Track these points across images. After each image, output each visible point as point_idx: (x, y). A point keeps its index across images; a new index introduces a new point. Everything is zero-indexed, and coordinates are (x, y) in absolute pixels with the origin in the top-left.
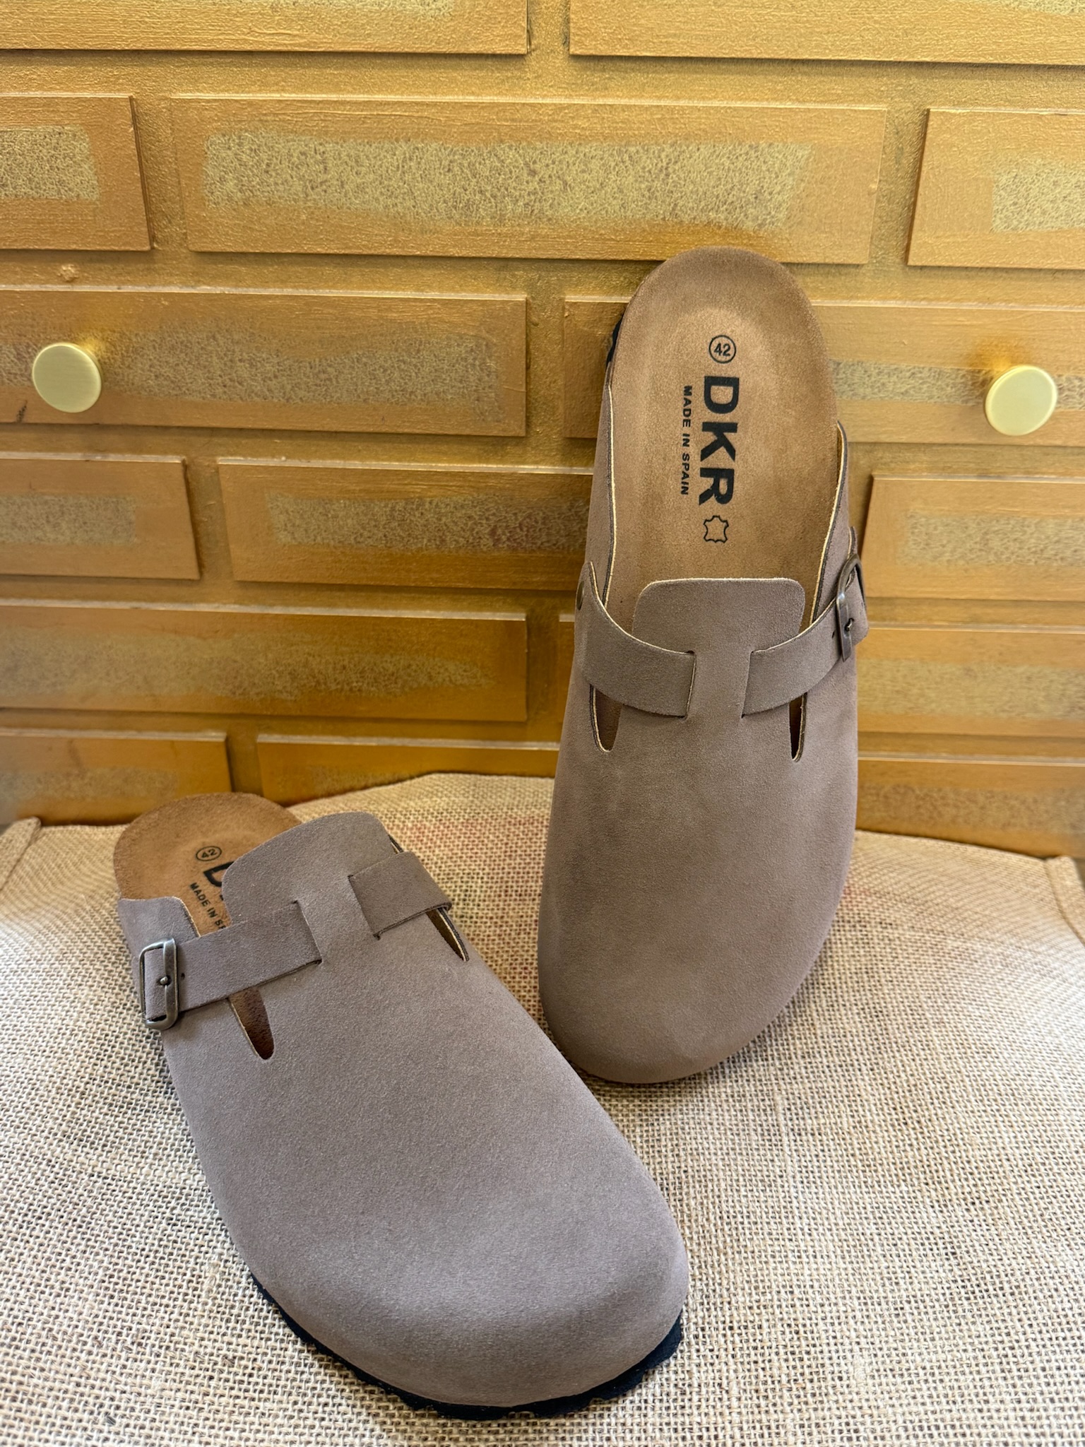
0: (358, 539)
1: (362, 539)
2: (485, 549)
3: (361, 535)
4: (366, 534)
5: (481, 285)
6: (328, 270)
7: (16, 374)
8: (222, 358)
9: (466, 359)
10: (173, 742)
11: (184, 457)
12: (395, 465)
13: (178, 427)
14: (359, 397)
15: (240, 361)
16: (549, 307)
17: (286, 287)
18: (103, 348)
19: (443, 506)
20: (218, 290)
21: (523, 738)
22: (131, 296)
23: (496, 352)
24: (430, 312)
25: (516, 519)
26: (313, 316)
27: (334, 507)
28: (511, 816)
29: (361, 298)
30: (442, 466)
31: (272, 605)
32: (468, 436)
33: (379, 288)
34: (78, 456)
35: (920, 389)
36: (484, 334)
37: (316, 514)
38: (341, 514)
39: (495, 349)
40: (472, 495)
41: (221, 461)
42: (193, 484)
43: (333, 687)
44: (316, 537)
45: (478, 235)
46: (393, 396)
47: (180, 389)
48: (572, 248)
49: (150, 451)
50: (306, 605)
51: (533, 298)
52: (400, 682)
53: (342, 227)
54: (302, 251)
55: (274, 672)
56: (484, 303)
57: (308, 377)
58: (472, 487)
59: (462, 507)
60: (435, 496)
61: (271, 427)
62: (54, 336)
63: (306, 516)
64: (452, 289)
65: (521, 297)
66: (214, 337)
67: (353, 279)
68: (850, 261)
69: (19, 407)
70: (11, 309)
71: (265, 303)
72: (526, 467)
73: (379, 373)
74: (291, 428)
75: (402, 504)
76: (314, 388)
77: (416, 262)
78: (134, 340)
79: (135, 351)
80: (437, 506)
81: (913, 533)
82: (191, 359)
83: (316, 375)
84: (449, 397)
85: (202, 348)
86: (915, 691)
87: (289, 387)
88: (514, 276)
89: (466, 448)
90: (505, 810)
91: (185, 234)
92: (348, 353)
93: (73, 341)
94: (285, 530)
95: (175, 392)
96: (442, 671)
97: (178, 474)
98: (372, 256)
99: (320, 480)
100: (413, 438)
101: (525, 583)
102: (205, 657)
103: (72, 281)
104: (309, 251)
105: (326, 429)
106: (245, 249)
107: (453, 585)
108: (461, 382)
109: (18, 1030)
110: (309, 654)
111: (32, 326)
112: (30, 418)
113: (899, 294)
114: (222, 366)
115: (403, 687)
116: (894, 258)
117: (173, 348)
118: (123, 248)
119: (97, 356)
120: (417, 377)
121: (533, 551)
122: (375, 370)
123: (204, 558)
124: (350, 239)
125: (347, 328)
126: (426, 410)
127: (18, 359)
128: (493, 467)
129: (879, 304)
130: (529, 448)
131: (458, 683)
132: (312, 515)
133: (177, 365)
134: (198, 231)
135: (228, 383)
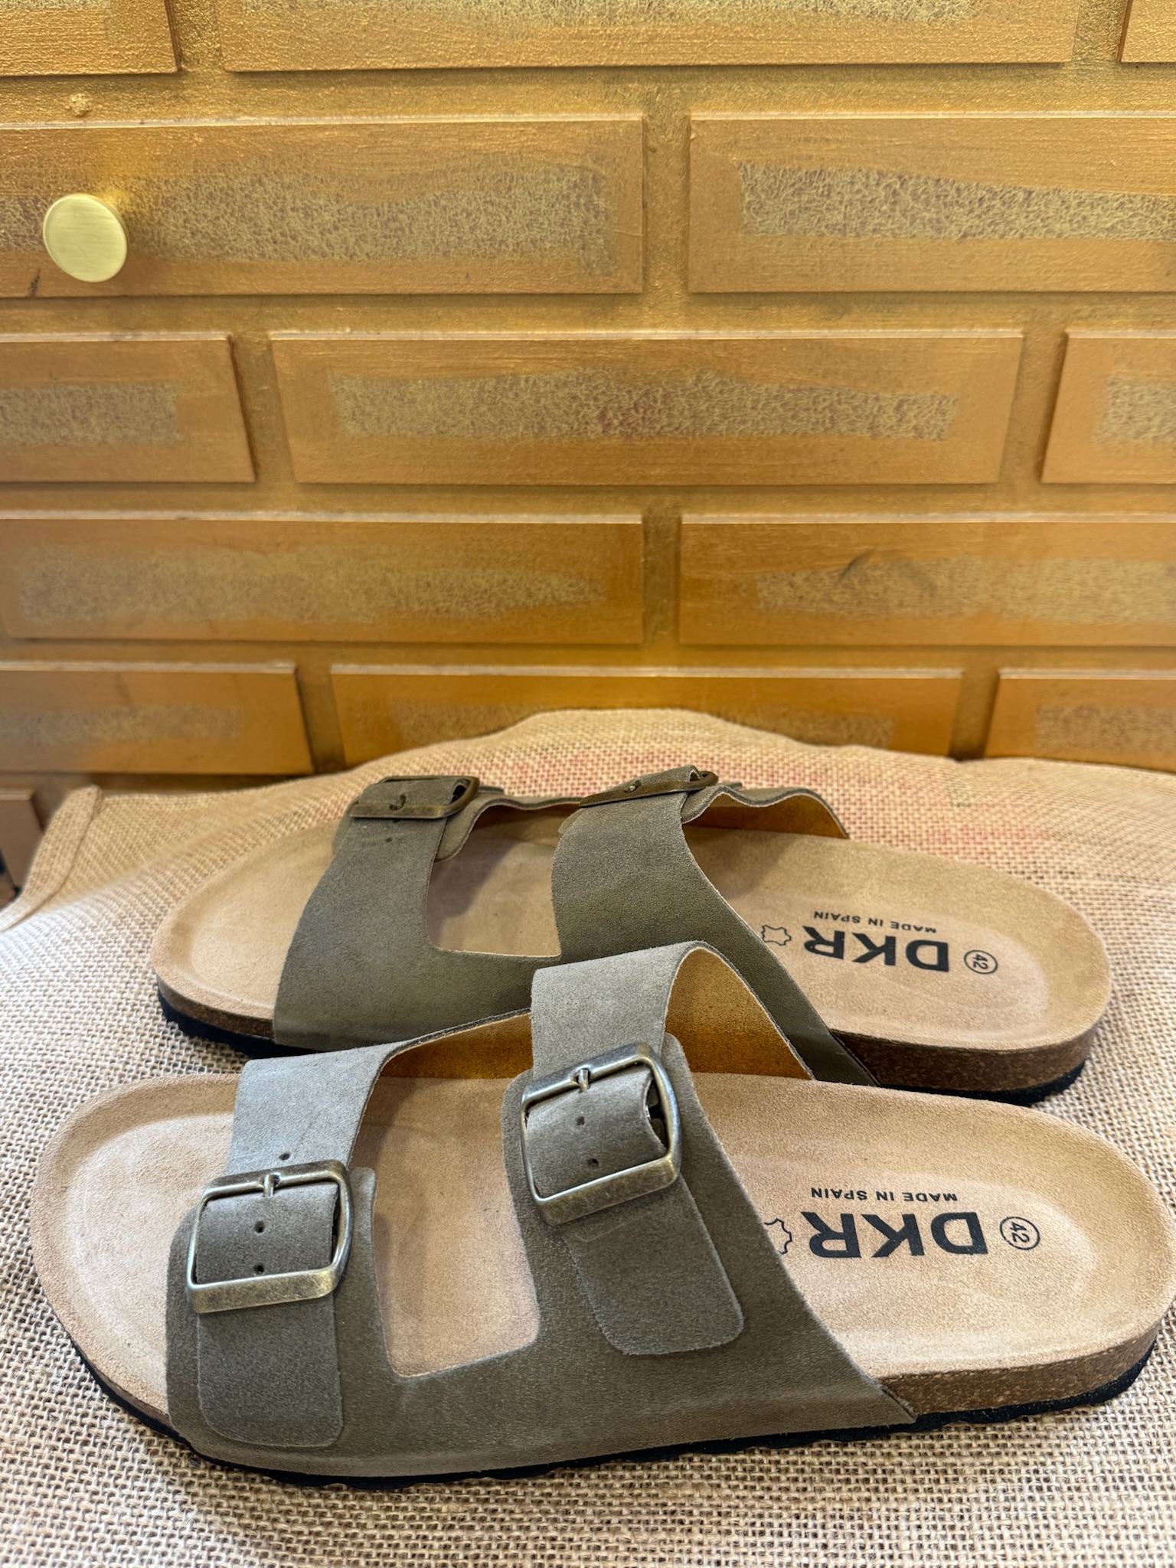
0: (441, 428)
1: (445, 428)
2: (593, 437)
3: (444, 423)
4: (450, 421)
5: (586, 102)
6: (397, 91)
7: (24, 237)
8: (271, 208)
9: (567, 197)
10: (234, 676)
11: (230, 333)
12: (483, 334)
13: (222, 296)
14: (437, 249)
15: (293, 209)
16: (670, 128)
17: (346, 114)
18: (127, 201)
19: (541, 384)
20: (263, 121)
21: (639, 662)
22: (156, 133)
23: (604, 187)
24: (523, 138)
25: (631, 398)
26: (379, 150)
27: (411, 389)
28: (627, 751)
29: (438, 125)
30: (540, 333)
31: (341, 512)
32: (571, 295)
33: (460, 112)
34: (103, 336)
35: (1130, 223)
36: (590, 164)
37: (389, 399)
38: (420, 397)
39: (604, 183)
40: (577, 370)
41: (275, 335)
42: (243, 365)
43: (417, 607)
44: (389, 427)
45: (582, 39)
46: (479, 247)
47: (222, 249)
48: (700, 51)
49: (189, 327)
50: (381, 511)
51: (651, 117)
52: (494, 600)
53: (412, 33)
54: (363, 67)
55: (347, 591)
56: (590, 124)
57: (376, 227)
58: (576, 359)
59: (565, 384)
60: (531, 373)
61: (332, 291)
62: (67, 187)
63: (377, 402)
64: (550, 109)
65: (636, 116)
66: (260, 181)
67: (429, 101)
68: (1049, 60)
69: (30, 278)
70: (12, 154)
71: (321, 135)
72: (642, 331)
73: (462, 217)
74: (356, 291)
75: (492, 383)
76: (383, 239)
77: (506, 77)
78: (164, 188)
79: (166, 203)
80: (534, 383)
81: (1114, 404)
82: (233, 210)
83: (385, 224)
84: (548, 246)
85: (246, 196)
86: (1108, 595)
87: (353, 240)
88: (626, 90)
89: (569, 310)
90: (620, 743)
91: (219, 50)
92: (423, 194)
93: (91, 191)
94: (353, 419)
95: (214, 253)
96: (543, 586)
97: (224, 354)
98: (451, 70)
99: (393, 355)
100: (503, 298)
101: (643, 477)
102: (267, 574)
103: (84, 115)
104: (373, 67)
105: (399, 291)
106: (292, 67)
107: (555, 482)
108: (562, 226)
109: (73, 1007)
110: (388, 570)
111: (40, 175)
112: (44, 291)
113: (1107, 102)
114: (272, 218)
115: (498, 605)
116: (1105, 54)
117: (211, 196)
118: (143, 71)
119: (120, 210)
120: (508, 222)
121: (651, 437)
122: (456, 215)
123: (260, 456)
124: (423, 50)
125: (421, 164)
126: (520, 263)
127: (25, 217)
128: (602, 333)
129: (1082, 115)
130: (646, 309)
131: (563, 600)
132: (385, 400)
133: (217, 218)
134: (235, 45)
135: (280, 238)
